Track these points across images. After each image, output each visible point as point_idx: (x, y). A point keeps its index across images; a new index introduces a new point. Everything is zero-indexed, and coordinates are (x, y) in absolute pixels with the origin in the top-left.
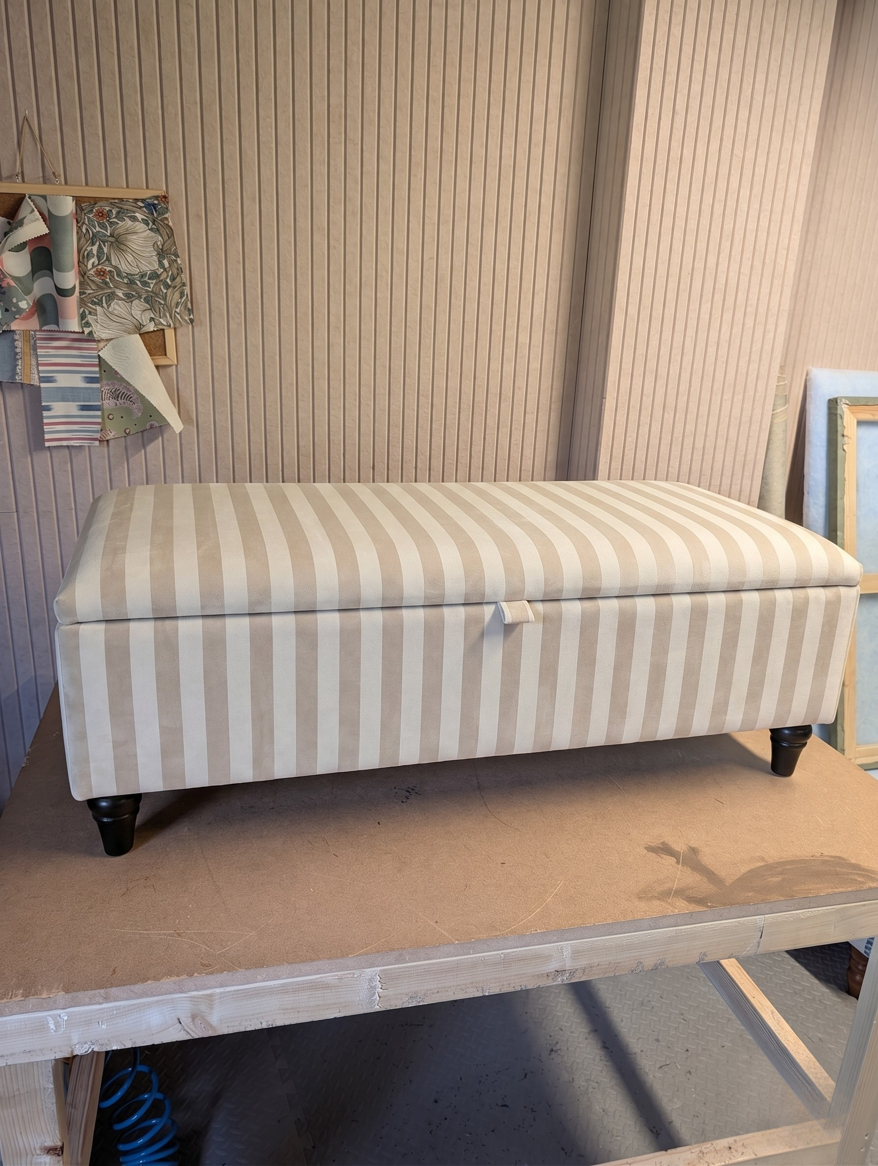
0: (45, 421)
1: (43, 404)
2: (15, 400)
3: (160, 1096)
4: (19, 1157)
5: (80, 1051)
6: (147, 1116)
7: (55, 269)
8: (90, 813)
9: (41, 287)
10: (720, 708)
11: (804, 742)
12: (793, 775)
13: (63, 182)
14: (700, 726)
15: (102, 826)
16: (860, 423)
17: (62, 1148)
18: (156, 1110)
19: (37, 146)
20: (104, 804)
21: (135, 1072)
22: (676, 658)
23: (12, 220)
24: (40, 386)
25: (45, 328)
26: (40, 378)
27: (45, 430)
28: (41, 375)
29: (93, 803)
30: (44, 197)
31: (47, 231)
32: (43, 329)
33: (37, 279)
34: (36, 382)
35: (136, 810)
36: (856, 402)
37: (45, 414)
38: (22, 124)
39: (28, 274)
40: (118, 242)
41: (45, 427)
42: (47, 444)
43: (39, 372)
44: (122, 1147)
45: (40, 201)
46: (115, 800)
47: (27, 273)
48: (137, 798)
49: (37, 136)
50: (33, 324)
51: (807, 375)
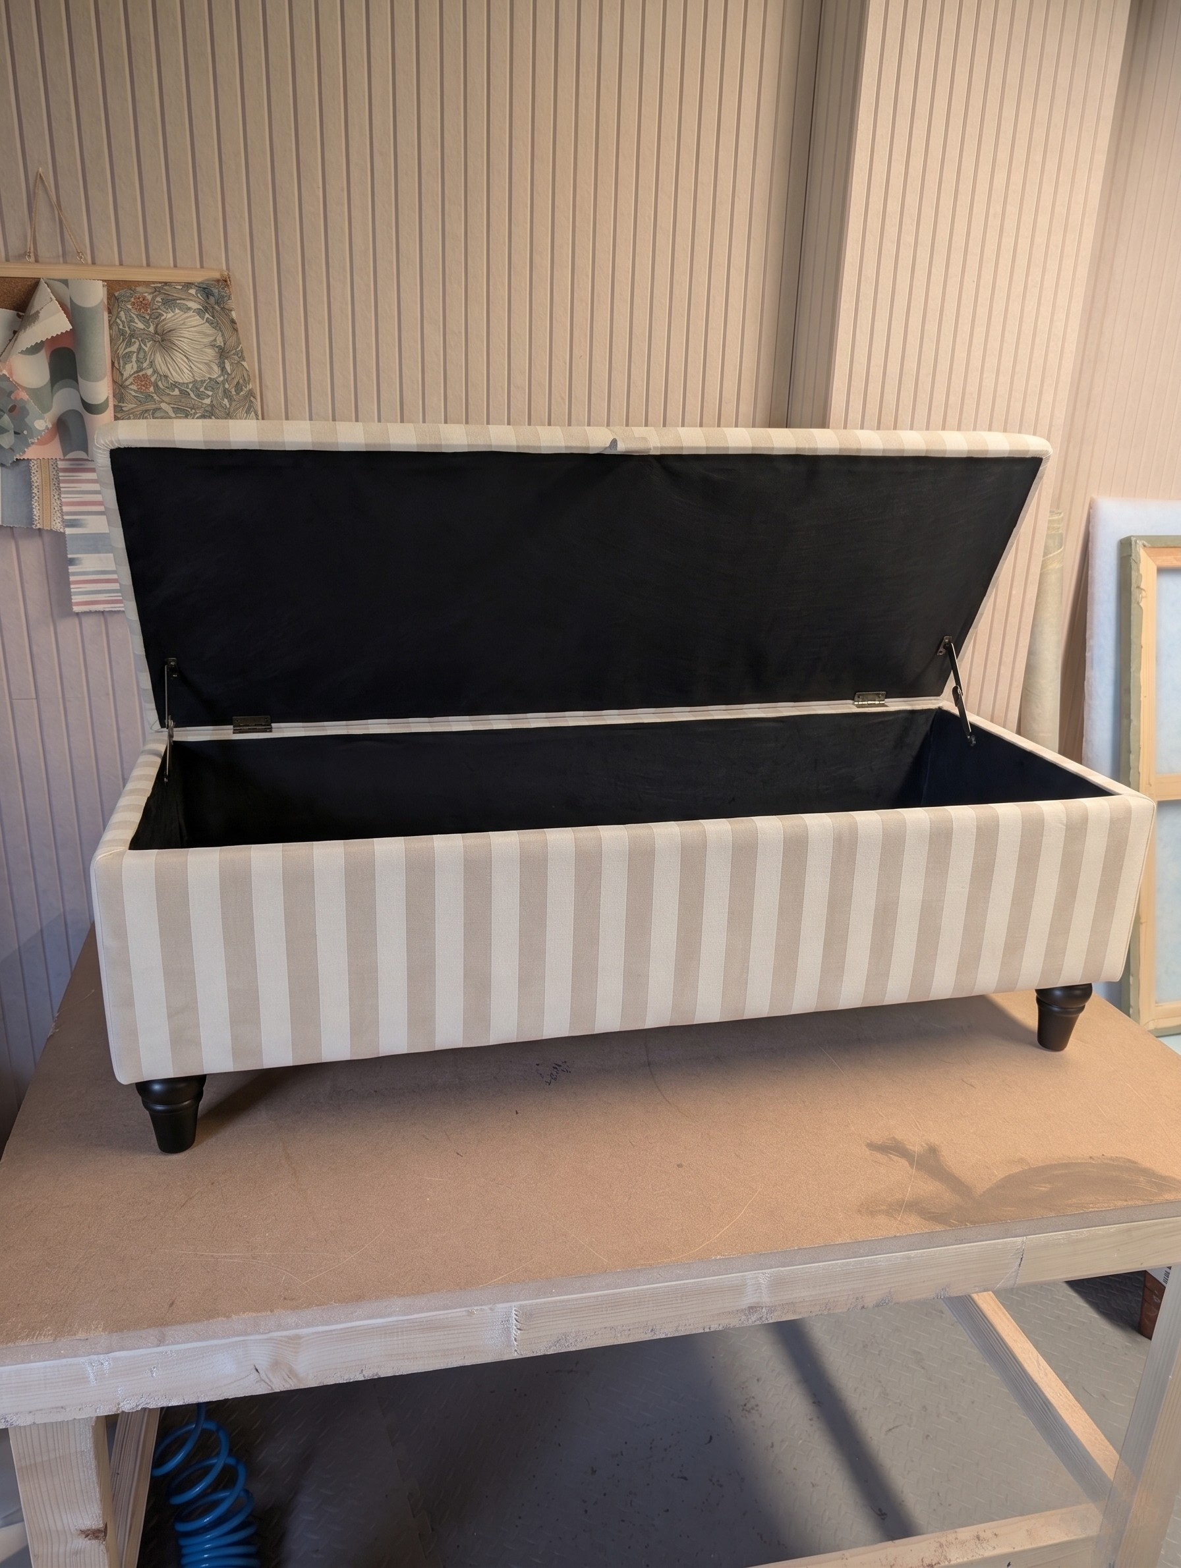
0: (72, 578)
1: (69, 556)
2: (32, 553)
3: (231, 1461)
4: (49, 1542)
5: (127, 1407)
6: (215, 1487)
7: (81, 376)
8: (139, 1099)
9: (63, 400)
10: (969, 961)
11: (1082, 1005)
12: (1067, 1048)
13: (90, 261)
14: (943, 986)
15: (156, 1118)
16: (1161, 571)
17: (105, 1531)
18: (226, 1479)
19: (54, 212)
20: (157, 1087)
21: (200, 1430)
22: (911, 892)
23: (24, 312)
24: (64, 533)
25: (71, 456)
26: (63, 521)
27: (72, 590)
28: (66, 517)
29: (143, 1088)
30: (65, 282)
31: (69, 327)
32: (67, 457)
33: (56, 392)
34: (58, 526)
35: (199, 1095)
36: (1158, 544)
37: (72, 569)
38: (35, 184)
39: (45, 385)
40: (164, 340)
41: (72, 586)
42: (76, 609)
43: (63, 514)
44: (182, 1527)
45: (60, 287)
46: (171, 1083)
47: (45, 383)
48: (200, 1080)
49: (54, 199)
50: (53, 450)
51: (1090, 507)
